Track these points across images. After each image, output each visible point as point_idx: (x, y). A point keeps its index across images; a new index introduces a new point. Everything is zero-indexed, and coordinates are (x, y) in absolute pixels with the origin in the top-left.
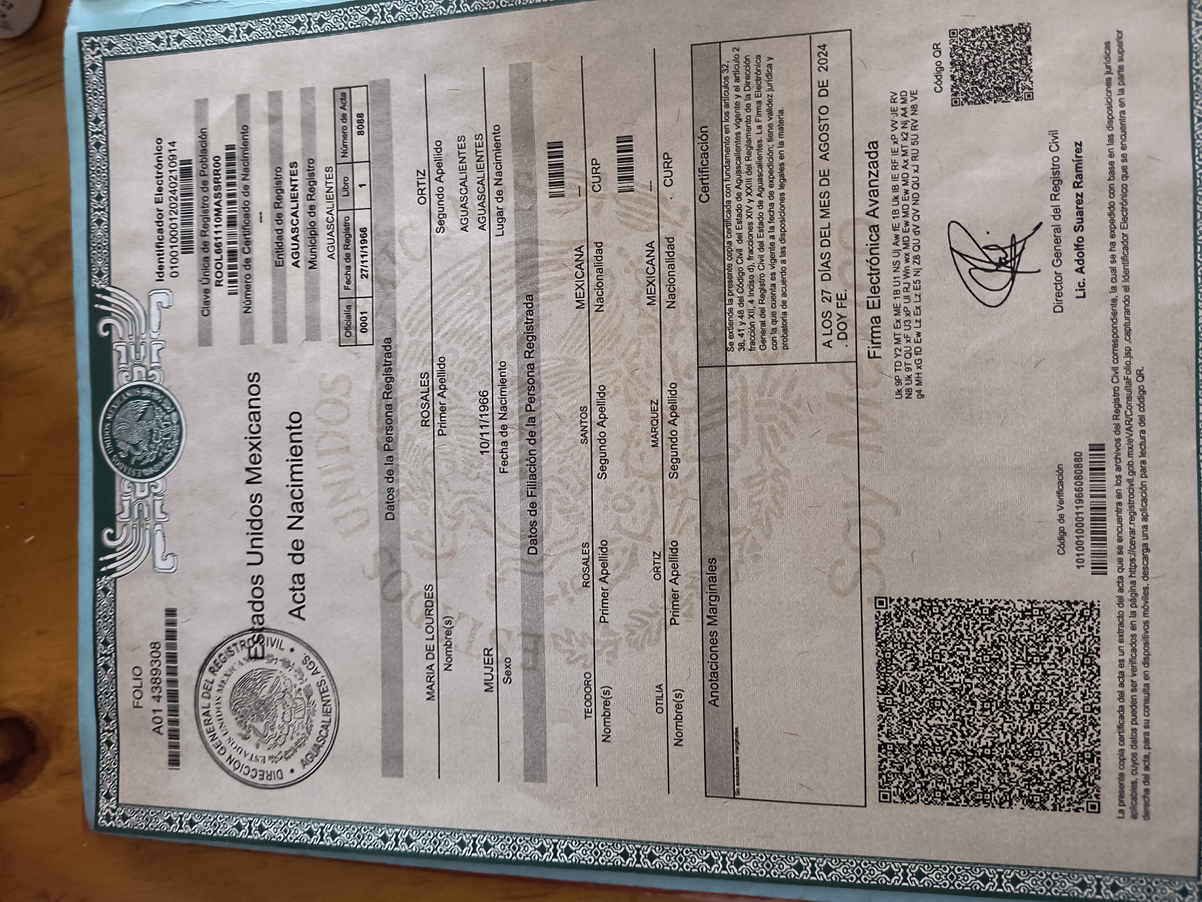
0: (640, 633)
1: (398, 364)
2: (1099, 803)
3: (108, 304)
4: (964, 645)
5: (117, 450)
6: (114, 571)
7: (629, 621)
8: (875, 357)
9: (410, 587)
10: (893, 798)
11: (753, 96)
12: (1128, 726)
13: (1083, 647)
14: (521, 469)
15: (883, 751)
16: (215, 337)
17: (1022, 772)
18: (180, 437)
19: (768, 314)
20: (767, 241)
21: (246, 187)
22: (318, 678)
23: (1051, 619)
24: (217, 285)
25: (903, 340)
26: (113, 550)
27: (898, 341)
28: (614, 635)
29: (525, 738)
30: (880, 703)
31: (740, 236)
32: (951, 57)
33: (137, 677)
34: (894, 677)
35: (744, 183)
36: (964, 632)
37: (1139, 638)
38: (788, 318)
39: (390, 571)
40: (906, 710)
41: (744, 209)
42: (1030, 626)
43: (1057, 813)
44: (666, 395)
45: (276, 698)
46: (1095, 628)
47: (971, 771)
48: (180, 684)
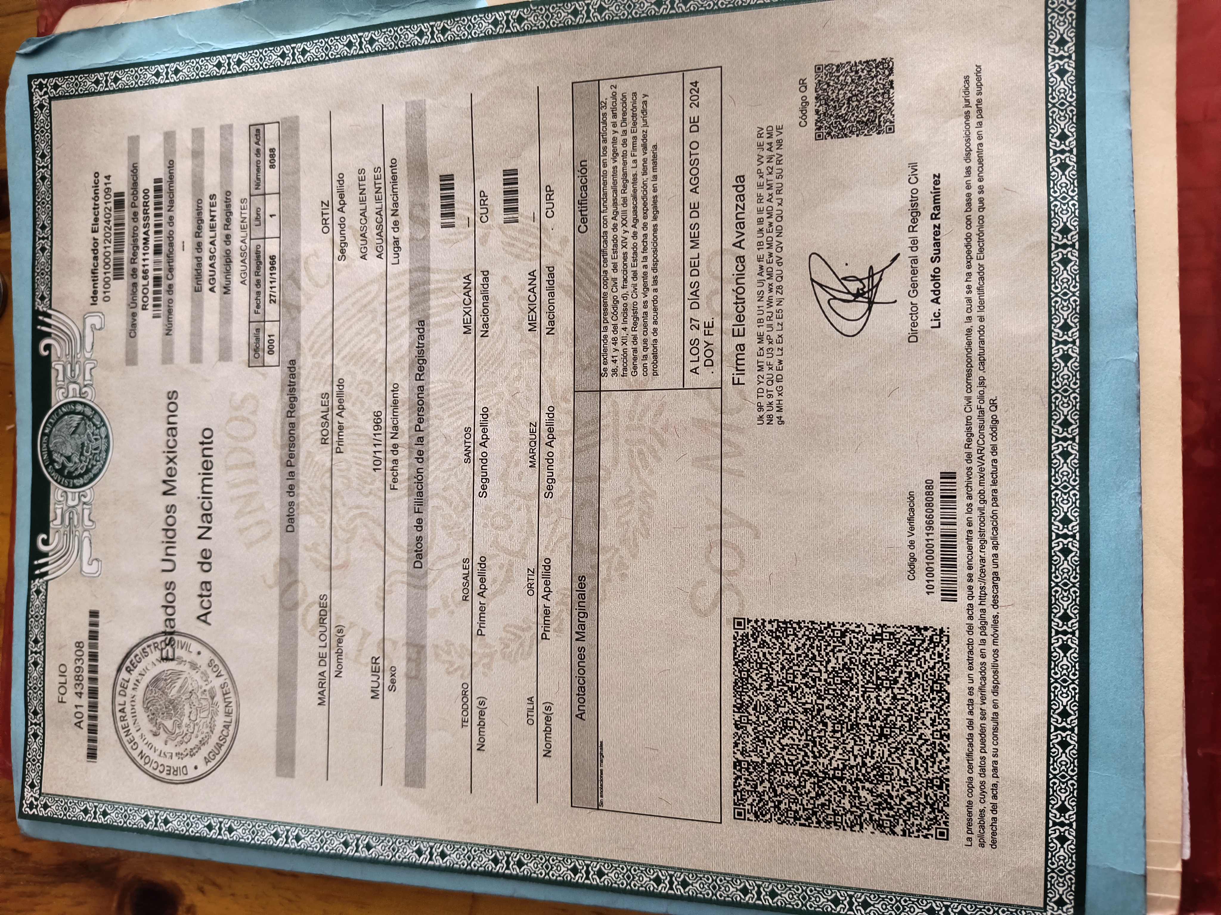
0: (514, 646)
1: (301, 385)
2: (948, 830)
3: (49, 325)
4: (816, 666)
5: (52, 461)
6: (46, 574)
7: (504, 634)
8: (738, 384)
9: (306, 596)
10: (747, 816)
11: (629, 132)
12: (977, 755)
13: (933, 672)
14: (409, 486)
15: (738, 768)
16: (140, 357)
17: (872, 796)
18: (107, 451)
19: (640, 341)
20: (640, 271)
21: (171, 218)
22: (221, 680)
23: (901, 644)
24: (143, 309)
25: (766, 368)
26: (46, 555)
27: (761, 368)
28: (490, 648)
29: (406, 745)
30: (736, 721)
31: (615, 266)
32: (816, 91)
33: (62, 674)
34: (749, 696)
35: (620, 214)
36: (816, 653)
37: (989, 666)
38: (658, 345)
39: (289, 580)
40: (760, 729)
41: (620, 239)
42: (880, 650)
43: (907, 839)
44: (545, 417)
45: (184, 698)
46: (945, 654)
47: (823, 792)
48: (99, 681)
